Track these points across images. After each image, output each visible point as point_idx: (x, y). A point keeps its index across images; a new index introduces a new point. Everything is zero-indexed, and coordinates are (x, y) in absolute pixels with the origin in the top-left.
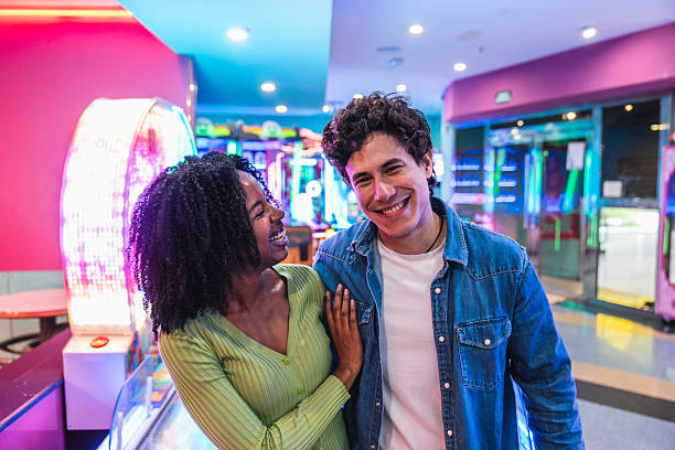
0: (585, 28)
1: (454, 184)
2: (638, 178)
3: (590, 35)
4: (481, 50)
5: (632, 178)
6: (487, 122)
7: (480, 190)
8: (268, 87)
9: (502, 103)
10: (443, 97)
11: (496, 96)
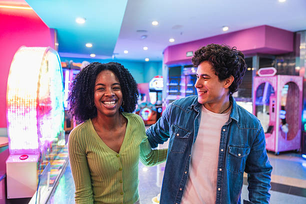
0: (224, 27)
1: (168, 91)
2: (244, 90)
3: (226, 30)
4: (181, 34)
5: (242, 89)
6: (183, 65)
7: (179, 94)
8: (89, 45)
9: (188, 57)
10: (163, 53)
11: (187, 54)
